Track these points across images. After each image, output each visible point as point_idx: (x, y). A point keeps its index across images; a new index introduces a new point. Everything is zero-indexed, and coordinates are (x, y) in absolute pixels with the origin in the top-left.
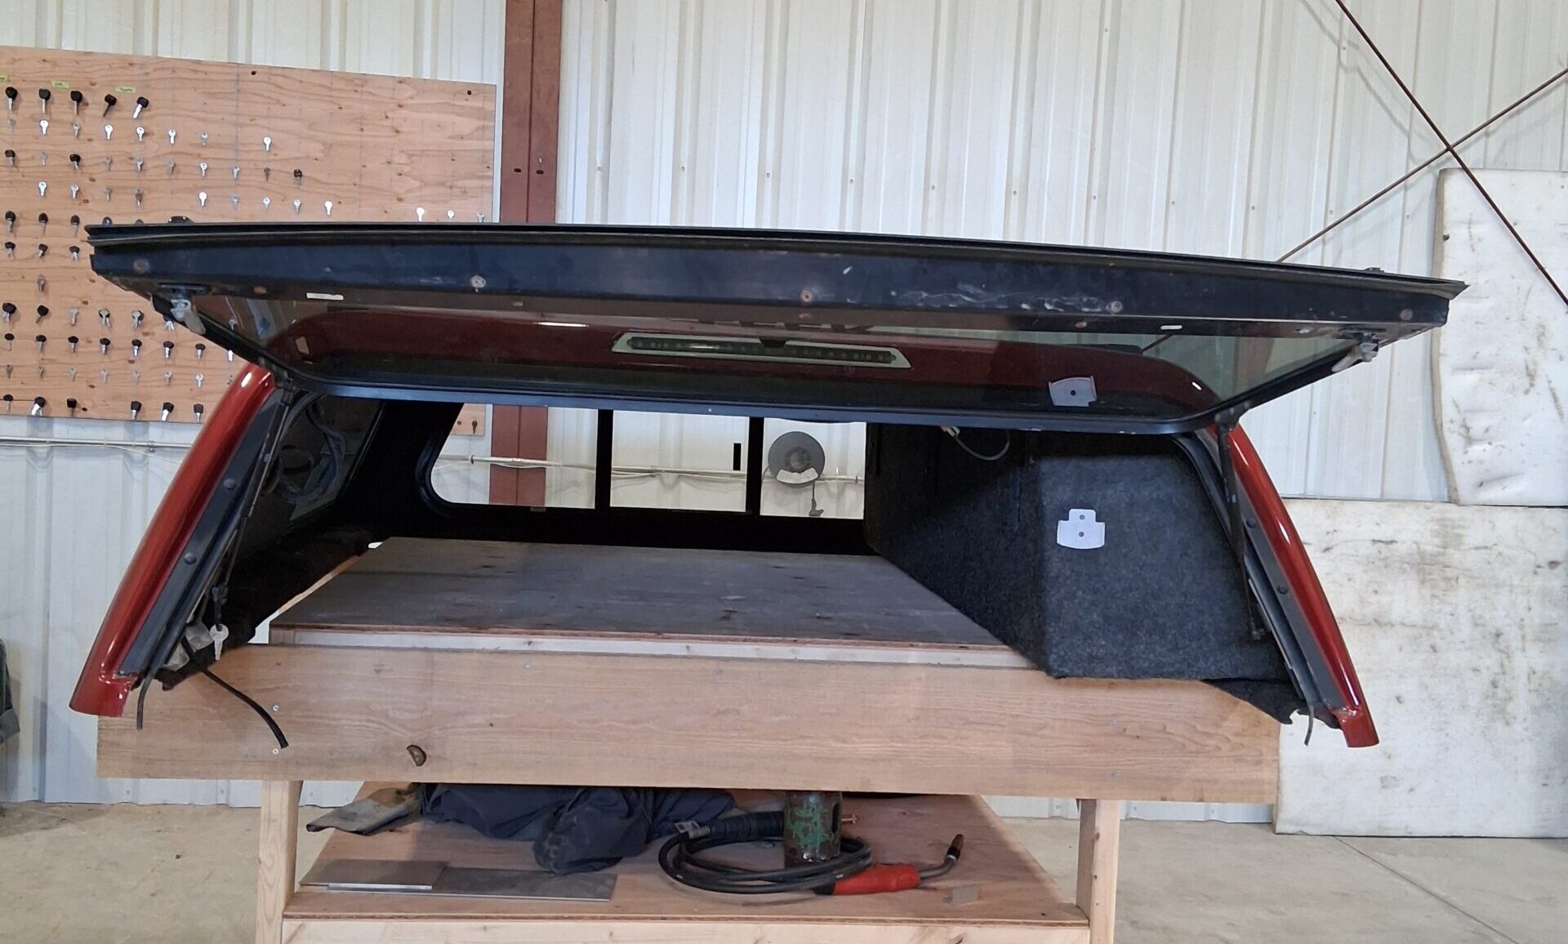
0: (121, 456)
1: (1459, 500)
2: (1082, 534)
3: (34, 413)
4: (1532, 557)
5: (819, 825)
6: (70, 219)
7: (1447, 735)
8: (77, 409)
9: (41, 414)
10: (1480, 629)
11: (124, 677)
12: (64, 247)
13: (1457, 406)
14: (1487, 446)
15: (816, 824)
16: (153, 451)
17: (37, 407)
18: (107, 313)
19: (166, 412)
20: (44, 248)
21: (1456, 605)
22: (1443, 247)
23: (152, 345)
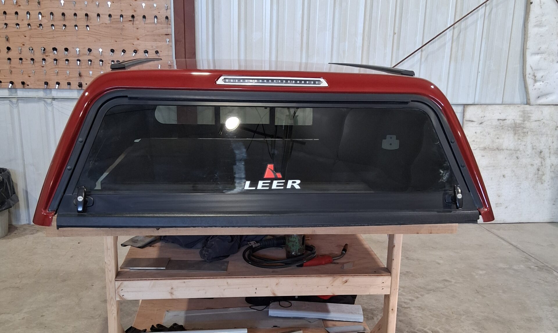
0: (43, 102)
1: (530, 103)
2: (391, 144)
3: (10, 87)
4: (555, 124)
5: (298, 243)
6: (15, 12)
7: (520, 188)
8: (25, 85)
9: (12, 87)
10: (534, 150)
11: (50, 212)
12: (14, 24)
13: (532, 68)
14: (541, 83)
15: (296, 243)
16: (54, 100)
17: (11, 85)
18: (32, 49)
19: (57, 85)
20: (6, 24)
21: (527, 142)
22: (530, 7)
23: (49, 60)
